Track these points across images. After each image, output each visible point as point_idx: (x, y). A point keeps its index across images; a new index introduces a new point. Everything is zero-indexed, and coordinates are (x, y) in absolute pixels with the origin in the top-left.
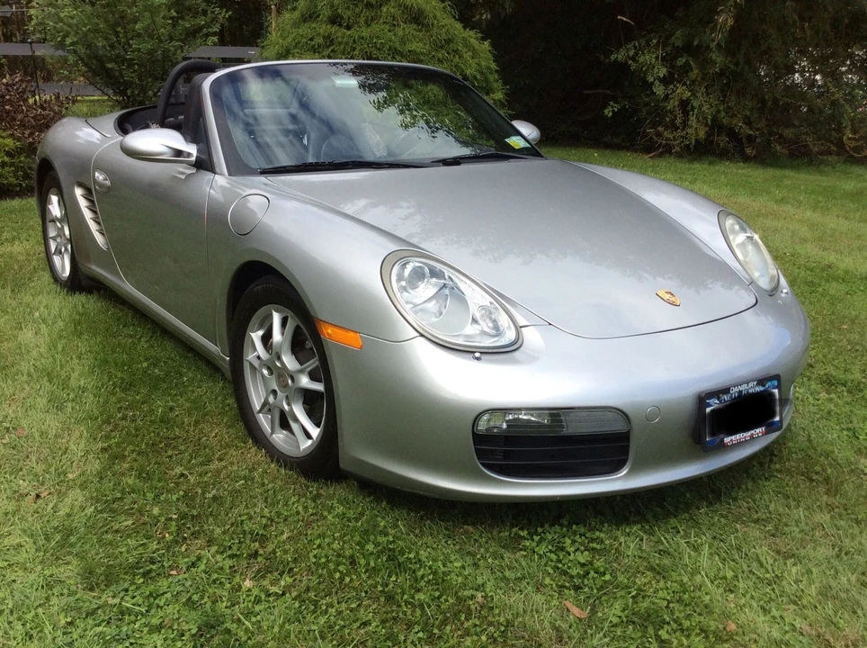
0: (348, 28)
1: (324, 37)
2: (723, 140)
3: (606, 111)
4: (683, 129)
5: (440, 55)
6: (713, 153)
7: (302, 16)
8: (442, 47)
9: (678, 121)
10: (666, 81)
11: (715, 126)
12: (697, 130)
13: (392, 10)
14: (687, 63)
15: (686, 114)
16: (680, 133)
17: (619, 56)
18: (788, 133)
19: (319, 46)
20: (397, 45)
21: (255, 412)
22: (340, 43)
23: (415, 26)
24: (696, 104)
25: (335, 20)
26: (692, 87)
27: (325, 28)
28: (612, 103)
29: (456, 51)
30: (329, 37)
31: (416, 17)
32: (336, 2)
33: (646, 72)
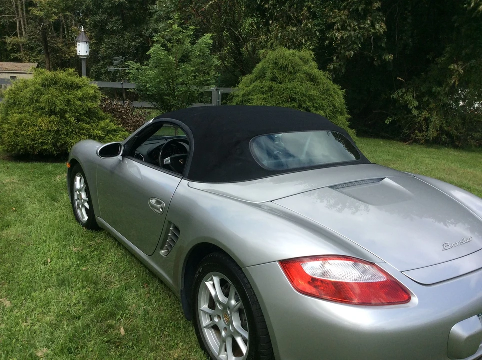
0: (281, 83)
1: (269, 87)
2: (444, 138)
3: (386, 121)
4: (427, 132)
5: (323, 97)
6: (439, 143)
7: (256, 77)
8: (324, 93)
9: (424, 128)
10: (417, 108)
11: (442, 131)
12: (433, 133)
13: (302, 76)
14: (428, 100)
15: (428, 125)
16: (424, 134)
17: (395, 96)
18: (477, 135)
19: (266, 92)
20: (304, 92)
22: (277, 91)
23: (312, 83)
24: (433, 120)
25: (274, 79)
26: (430, 111)
27: (267, 83)
28: (389, 118)
29: (331, 95)
30: (271, 88)
31: (313, 79)
32: (275, 71)
33: (408, 104)
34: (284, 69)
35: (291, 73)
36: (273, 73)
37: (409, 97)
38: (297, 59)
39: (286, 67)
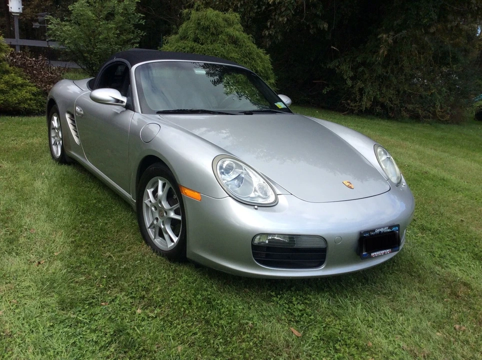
0: (202, 44)
1: (190, 48)
2: (378, 109)
3: (323, 91)
4: (360, 102)
5: (245, 60)
6: (374, 114)
7: (180, 37)
8: (246, 56)
9: (358, 98)
10: (352, 78)
11: (375, 102)
12: (366, 103)
13: (224, 37)
14: (363, 70)
15: (361, 95)
16: (358, 104)
17: (331, 66)
18: (410, 107)
20: (225, 54)
21: (147, 228)
22: (198, 52)
23: (234, 46)
24: (366, 90)
25: (196, 40)
26: (364, 82)
27: (190, 44)
28: (326, 87)
29: (253, 59)
30: (192, 48)
31: (235, 41)
32: (197, 31)
33: (343, 74)
34: (206, 29)
35: (213, 34)
36: (195, 33)
37: (344, 67)
38: (220, 20)
39: (208, 27)
